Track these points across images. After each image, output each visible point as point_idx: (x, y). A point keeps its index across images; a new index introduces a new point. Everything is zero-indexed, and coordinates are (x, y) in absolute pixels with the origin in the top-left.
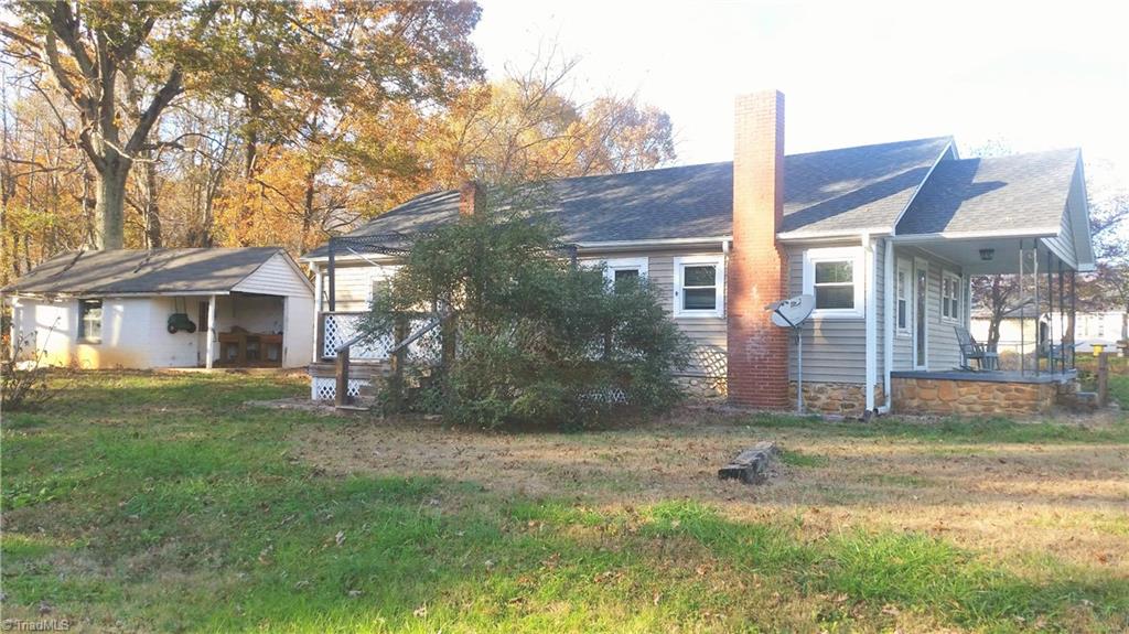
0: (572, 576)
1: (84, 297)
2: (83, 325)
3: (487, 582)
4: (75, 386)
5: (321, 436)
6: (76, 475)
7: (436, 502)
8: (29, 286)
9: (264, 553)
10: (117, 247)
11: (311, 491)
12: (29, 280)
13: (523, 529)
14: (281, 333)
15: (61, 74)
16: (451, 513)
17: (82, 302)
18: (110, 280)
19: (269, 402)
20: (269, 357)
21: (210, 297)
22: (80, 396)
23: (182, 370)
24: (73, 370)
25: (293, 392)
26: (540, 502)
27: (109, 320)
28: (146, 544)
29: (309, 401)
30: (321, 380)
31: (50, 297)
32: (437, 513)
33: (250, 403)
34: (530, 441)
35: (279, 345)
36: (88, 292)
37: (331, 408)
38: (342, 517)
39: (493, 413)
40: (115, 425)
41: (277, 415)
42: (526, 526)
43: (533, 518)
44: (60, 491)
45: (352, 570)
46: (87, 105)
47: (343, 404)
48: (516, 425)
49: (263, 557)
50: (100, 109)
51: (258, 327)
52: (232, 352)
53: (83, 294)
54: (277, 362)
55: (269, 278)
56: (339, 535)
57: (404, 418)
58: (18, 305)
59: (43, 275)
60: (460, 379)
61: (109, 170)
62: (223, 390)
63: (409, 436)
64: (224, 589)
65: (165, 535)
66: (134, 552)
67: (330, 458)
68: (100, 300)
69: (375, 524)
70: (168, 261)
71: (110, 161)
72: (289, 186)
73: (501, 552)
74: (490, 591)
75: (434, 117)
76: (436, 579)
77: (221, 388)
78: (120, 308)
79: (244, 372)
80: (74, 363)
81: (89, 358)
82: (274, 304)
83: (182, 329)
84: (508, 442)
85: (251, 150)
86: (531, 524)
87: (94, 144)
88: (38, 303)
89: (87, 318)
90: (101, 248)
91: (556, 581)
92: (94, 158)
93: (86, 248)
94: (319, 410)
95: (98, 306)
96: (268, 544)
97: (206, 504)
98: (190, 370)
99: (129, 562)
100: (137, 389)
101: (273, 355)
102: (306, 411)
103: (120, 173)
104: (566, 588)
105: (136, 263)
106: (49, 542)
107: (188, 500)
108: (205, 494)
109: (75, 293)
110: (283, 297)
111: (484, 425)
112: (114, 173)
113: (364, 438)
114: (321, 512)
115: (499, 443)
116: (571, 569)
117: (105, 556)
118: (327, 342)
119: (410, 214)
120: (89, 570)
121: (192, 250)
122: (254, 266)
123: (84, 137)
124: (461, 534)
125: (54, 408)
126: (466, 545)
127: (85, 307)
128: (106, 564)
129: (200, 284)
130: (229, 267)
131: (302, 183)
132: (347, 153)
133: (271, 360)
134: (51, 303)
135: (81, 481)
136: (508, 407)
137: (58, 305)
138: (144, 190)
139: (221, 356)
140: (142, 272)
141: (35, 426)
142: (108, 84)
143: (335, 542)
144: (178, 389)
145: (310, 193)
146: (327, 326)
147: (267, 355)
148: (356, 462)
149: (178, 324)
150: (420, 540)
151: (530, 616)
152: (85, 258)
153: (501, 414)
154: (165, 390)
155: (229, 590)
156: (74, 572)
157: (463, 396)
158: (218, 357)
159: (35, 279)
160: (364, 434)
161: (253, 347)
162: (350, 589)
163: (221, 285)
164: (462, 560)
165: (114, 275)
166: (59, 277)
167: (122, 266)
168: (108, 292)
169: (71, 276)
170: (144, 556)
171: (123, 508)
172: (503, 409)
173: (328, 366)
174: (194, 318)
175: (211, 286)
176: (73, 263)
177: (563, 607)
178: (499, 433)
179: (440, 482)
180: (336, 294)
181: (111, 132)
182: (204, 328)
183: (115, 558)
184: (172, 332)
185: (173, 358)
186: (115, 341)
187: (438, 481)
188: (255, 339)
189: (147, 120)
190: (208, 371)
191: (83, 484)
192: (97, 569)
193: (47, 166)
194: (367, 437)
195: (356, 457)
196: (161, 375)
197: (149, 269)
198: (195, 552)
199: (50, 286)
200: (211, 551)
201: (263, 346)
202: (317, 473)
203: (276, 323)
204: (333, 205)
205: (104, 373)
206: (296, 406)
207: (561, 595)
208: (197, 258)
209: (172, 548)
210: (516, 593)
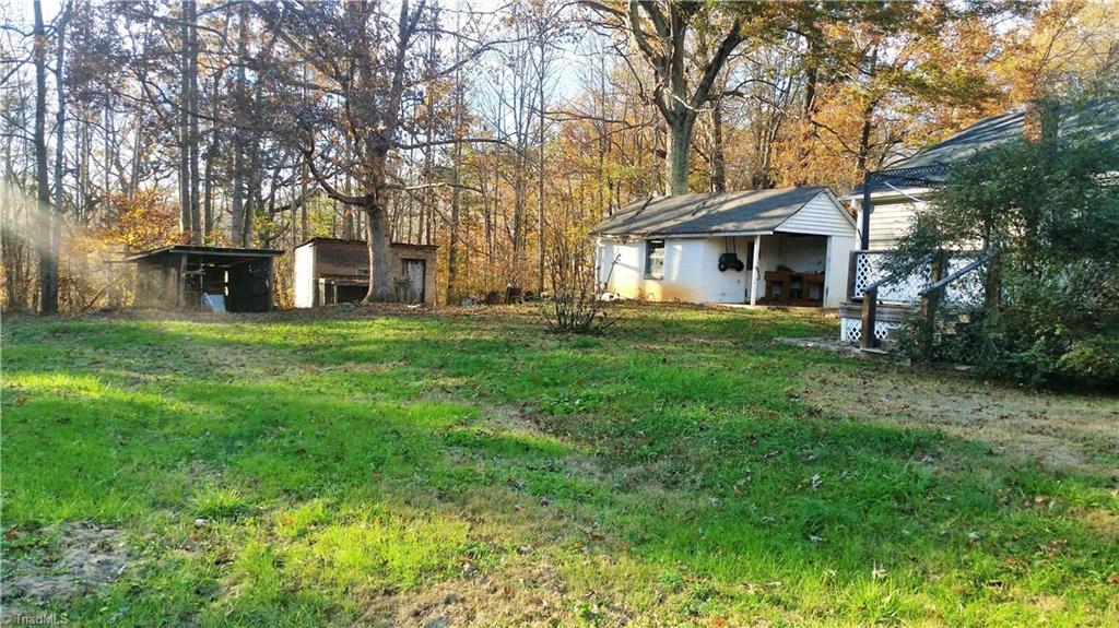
0: (1078, 570)
1: (650, 238)
2: (649, 262)
3: (966, 557)
4: (636, 315)
5: (834, 377)
6: (608, 390)
7: (930, 459)
8: (608, 229)
9: (741, 482)
10: (681, 193)
11: (799, 429)
12: (609, 223)
13: (1027, 504)
14: (823, 273)
15: (641, 37)
16: (944, 473)
17: (648, 242)
18: (672, 223)
19: (796, 340)
20: (811, 296)
21: (756, 236)
22: (637, 324)
23: (729, 305)
24: (640, 302)
25: (825, 331)
26: (1059, 475)
27: (670, 256)
28: (643, 458)
29: (838, 341)
30: (851, 321)
31: (624, 238)
32: (927, 472)
33: (779, 339)
34: (1081, 405)
35: (821, 285)
36: (653, 234)
37: (857, 350)
38: (822, 460)
39: (1034, 367)
40: (653, 351)
41: (801, 352)
42: (1032, 502)
43: (1043, 493)
44: (590, 404)
45: (818, 515)
46: (660, 62)
47: (868, 347)
48: (1064, 384)
49: (739, 487)
50: (671, 66)
51: (802, 267)
52: (776, 291)
53: (650, 235)
54: (818, 302)
55: (811, 218)
56: (816, 477)
57: (932, 366)
58: (601, 245)
59: (620, 220)
60: (997, 328)
61: (677, 123)
62: (759, 325)
63: (931, 385)
64: (695, 510)
65: (661, 452)
66: (631, 464)
67: (833, 400)
68: (663, 240)
69: (856, 473)
70: (721, 204)
71: (678, 113)
72: (844, 123)
73: (991, 526)
74: (964, 566)
75: (1011, 33)
76: (907, 541)
77: (757, 323)
78: (679, 247)
79: (784, 310)
80: (642, 295)
81: (654, 292)
82: (817, 244)
83: (732, 267)
84: (1048, 404)
85: (811, 92)
86: (1039, 499)
87: (666, 99)
88: (614, 243)
89: (653, 256)
90: (668, 194)
91: (1054, 571)
92: (665, 113)
93: (655, 194)
94: (844, 352)
95: (662, 246)
96: (748, 474)
97: (702, 429)
98: (736, 306)
99: (625, 472)
100: (684, 321)
101: (814, 294)
102: (830, 352)
103: (687, 124)
104: (1064, 581)
105: (694, 207)
106: (570, 445)
107: (687, 423)
108: (704, 420)
109: (643, 235)
110: (826, 237)
111: (1021, 380)
112: (682, 124)
113: (879, 383)
114: (805, 451)
115: (1038, 403)
116: (1077, 562)
117: (607, 464)
118: (858, 282)
119: (966, 142)
120: (591, 474)
121: (742, 193)
122: (798, 206)
123: (657, 94)
124: (949, 498)
125: (614, 334)
126: (952, 511)
127: (651, 247)
128: (606, 471)
129: (747, 225)
130: (775, 208)
131: (858, 119)
132: (903, 82)
133: (813, 300)
134: (625, 243)
135: (608, 396)
136: (1055, 363)
137: (630, 245)
138: (712, 140)
139: (766, 293)
140: (699, 215)
141: (591, 347)
142: (678, 42)
143: (811, 484)
144: (719, 323)
145: (867, 129)
146: (859, 265)
147: (808, 293)
148: (858, 406)
149: (729, 263)
150: (899, 498)
151: (1008, 605)
152: (656, 203)
153: (1044, 370)
154: (708, 322)
155: (698, 513)
156: (578, 473)
157: (999, 346)
158: (762, 294)
159: (614, 223)
160: (879, 380)
161: (797, 286)
162: (813, 534)
163: (765, 226)
164: (943, 527)
165: (675, 219)
166: (632, 220)
167: (682, 210)
168: (668, 234)
169: (641, 220)
170: (639, 468)
171: (634, 424)
172: (1047, 365)
173: (857, 307)
174: (743, 258)
175: (756, 227)
176: (644, 208)
177: (1053, 603)
178: (1040, 391)
179: (941, 439)
180: (870, 232)
181: (680, 86)
182: (750, 267)
183: (615, 466)
184: (722, 270)
185: (723, 294)
186: (674, 277)
187: (939, 436)
188: (798, 278)
189: (711, 70)
190: (751, 307)
191: (609, 399)
192: (598, 474)
193: (633, 123)
194: (883, 383)
195: (860, 401)
196: (710, 309)
197: (704, 212)
198: (682, 472)
199: (625, 228)
200: (696, 472)
201: (805, 285)
202: (812, 412)
203: (819, 262)
204: (893, 140)
205: (664, 305)
206: (822, 345)
207: (1055, 588)
208: (746, 201)
209: (665, 464)
210: (998, 574)
